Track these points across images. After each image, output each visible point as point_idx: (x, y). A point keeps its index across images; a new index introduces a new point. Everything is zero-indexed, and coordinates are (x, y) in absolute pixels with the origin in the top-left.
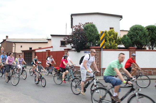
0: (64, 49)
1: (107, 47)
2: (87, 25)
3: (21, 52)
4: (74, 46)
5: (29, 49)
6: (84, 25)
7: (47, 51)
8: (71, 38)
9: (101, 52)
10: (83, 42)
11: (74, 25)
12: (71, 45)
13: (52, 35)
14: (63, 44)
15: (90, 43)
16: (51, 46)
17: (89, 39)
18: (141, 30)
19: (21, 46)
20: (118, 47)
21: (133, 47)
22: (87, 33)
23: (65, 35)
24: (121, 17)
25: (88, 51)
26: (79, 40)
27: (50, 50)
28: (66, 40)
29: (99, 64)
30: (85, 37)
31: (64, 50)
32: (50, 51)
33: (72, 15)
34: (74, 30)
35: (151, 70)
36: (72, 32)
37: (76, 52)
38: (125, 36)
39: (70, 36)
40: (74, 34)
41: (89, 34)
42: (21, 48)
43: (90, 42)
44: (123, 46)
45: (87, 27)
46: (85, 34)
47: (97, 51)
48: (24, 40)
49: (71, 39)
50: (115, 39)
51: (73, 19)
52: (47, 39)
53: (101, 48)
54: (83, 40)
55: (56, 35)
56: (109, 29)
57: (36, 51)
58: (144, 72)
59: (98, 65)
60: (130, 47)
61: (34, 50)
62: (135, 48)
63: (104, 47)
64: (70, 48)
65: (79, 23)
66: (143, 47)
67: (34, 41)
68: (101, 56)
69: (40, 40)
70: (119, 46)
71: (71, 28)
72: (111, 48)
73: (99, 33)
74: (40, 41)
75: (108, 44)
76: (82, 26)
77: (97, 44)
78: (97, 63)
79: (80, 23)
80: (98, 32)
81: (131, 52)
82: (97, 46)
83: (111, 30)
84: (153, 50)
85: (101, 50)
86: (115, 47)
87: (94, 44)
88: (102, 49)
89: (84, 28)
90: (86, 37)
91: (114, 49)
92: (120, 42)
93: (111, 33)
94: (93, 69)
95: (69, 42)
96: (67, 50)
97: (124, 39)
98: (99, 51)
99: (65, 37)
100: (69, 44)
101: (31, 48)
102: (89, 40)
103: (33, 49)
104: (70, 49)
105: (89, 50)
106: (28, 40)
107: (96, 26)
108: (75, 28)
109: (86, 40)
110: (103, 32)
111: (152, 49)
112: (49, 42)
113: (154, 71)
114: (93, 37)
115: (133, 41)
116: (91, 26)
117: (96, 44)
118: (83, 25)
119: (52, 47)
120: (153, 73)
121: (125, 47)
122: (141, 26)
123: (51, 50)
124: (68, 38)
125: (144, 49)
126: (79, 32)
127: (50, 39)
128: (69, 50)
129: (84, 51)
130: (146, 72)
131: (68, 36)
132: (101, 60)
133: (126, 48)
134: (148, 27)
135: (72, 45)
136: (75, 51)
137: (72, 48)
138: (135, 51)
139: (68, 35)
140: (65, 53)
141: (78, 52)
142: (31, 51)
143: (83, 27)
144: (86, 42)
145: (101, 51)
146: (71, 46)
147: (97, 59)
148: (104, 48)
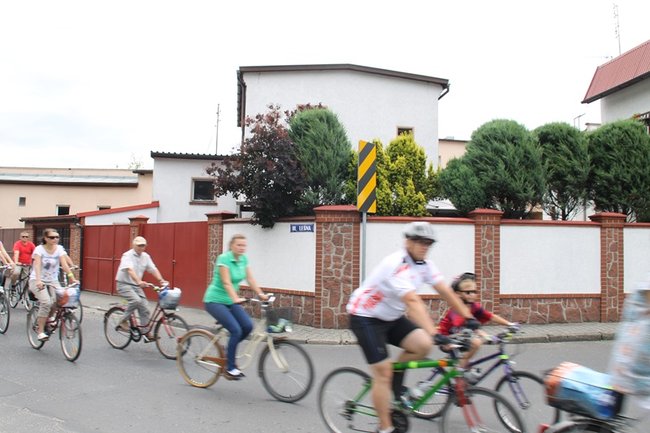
0: (208, 216)
1: (385, 207)
2: (305, 114)
3: (22, 225)
4: (249, 203)
5: (55, 213)
6: (290, 116)
7: (135, 223)
8: (237, 169)
9: (359, 229)
10: (286, 185)
11: (251, 112)
12: (236, 196)
13: (155, 155)
14: (203, 191)
15: (316, 190)
16: (150, 203)
17: (311, 171)
18: (513, 140)
19: (23, 201)
20: (428, 207)
21: (489, 208)
22: (305, 147)
23: (213, 154)
24: (443, 84)
25: (306, 226)
26: (269, 175)
27: (147, 216)
28: (217, 174)
29: (351, 277)
30: (295, 166)
31: (206, 219)
32: (148, 222)
33: (243, 72)
34: (249, 135)
35: (561, 303)
36: (243, 143)
37: (258, 227)
38: (453, 165)
39: (233, 158)
40: (250, 151)
41: (314, 153)
42: (22, 208)
43: (317, 188)
44: (446, 204)
45: (303, 124)
46: (297, 151)
47: (345, 225)
48: (36, 172)
49: (236, 174)
50: (418, 175)
51: (245, 87)
52: (134, 172)
53: (360, 214)
54: (286, 175)
55: (172, 152)
56: (396, 131)
57: (89, 222)
58: (533, 309)
59: (349, 282)
60: (478, 210)
61: (80, 218)
62: (495, 211)
63: (372, 209)
64: (234, 212)
65: (271, 107)
66: (528, 209)
67: (81, 177)
68: (359, 245)
69: (105, 174)
70: (432, 204)
71: (239, 125)
72: (400, 212)
73: (352, 149)
74: (107, 177)
75: (387, 194)
76: (285, 117)
77: (343, 196)
78: (342, 275)
79: (274, 107)
80: (350, 146)
81: (484, 230)
82: (343, 203)
83: (402, 137)
84: (564, 222)
85: (362, 221)
86: (417, 206)
87: (333, 195)
88: (365, 215)
89: (292, 127)
90: (299, 165)
91: (410, 215)
92: (436, 186)
93: (401, 150)
94: (328, 297)
95: (229, 186)
96: (219, 220)
97: (451, 175)
98: (352, 226)
99: (213, 164)
100: (230, 194)
101: (64, 210)
102: (310, 179)
103: (72, 213)
104: (233, 216)
105: (312, 220)
106: (54, 172)
107: (340, 120)
108: (253, 126)
109: (300, 177)
110: (368, 144)
111: (564, 219)
112: (143, 182)
113: (572, 305)
114: (327, 162)
115: (484, 185)
116: (321, 119)
117: (340, 195)
118: (286, 112)
119: (155, 205)
120: (569, 313)
121: (454, 208)
122: (515, 123)
123: (153, 217)
124: (224, 168)
125: (533, 219)
126: (272, 144)
127: (150, 173)
128: (227, 217)
129: (288, 225)
130: (541, 309)
131: (225, 159)
132: (358, 262)
133: (462, 214)
134: (544, 131)
135: (242, 198)
136: (252, 222)
137: (243, 208)
138: (498, 226)
139: (224, 154)
140: (213, 230)
141: (264, 227)
142: (65, 220)
143: (289, 121)
144: (298, 188)
145: (361, 225)
146: (237, 203)
147: (343, 256)
148: (374, 211)
